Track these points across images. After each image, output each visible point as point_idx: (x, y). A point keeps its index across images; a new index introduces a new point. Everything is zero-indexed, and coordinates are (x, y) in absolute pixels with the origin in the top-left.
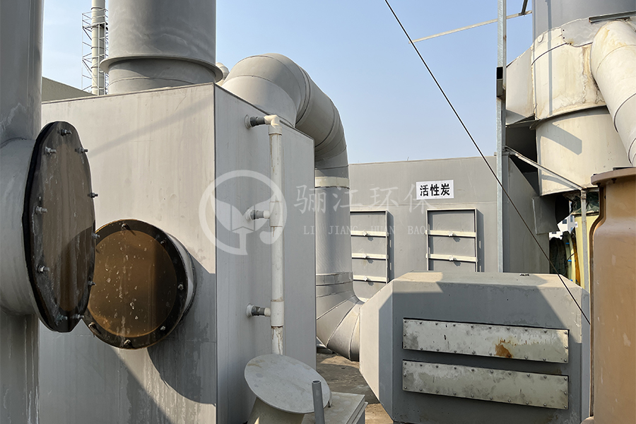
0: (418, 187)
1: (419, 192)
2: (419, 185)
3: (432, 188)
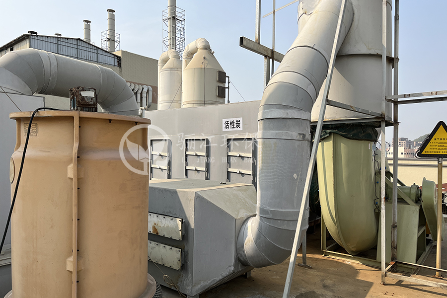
0: (224, 123)
1: (224, 126)
2: (224, 121)
3: (231, 123)
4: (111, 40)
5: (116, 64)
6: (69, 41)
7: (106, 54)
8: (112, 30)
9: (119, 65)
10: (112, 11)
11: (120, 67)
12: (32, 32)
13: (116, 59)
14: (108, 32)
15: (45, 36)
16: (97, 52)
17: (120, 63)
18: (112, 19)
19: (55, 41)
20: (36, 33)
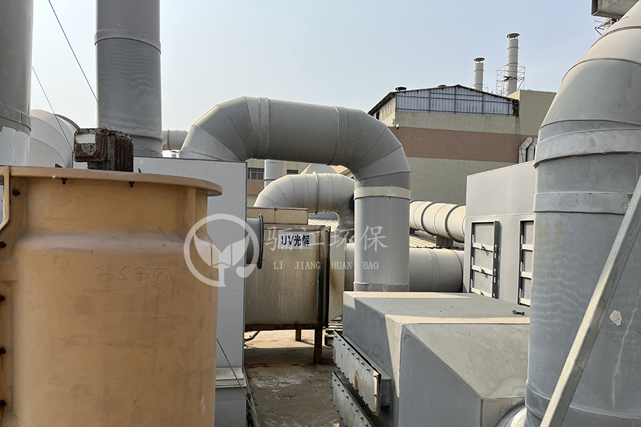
4: (512, 79)
5: (511, 112)
6: (444, 91)
7: (496, 100)
8: (514, 64)
9: (516, 113)
10: (515, 35)
11: (518, 115)
12: (400, 89)
13: (511, 105)
14: (507, 68)
15: (415, 91)
16: (483, 99)
17: (518, 110)
18: (514, 48)
19: (426, 95)
20: (405, 89)
